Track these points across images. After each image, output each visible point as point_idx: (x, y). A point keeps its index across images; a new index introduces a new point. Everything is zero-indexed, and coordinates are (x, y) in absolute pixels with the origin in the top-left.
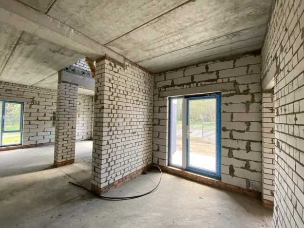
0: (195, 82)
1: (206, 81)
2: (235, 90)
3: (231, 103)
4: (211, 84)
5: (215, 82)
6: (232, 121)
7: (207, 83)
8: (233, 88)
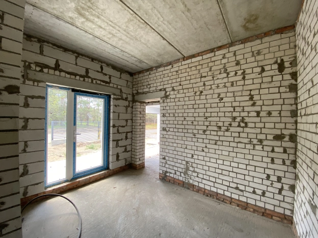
0: (89, 77)
1: (100, 80)
2: (120, 96)
3: (119, 106)
4: (105, 85)
5: (108, 85)
6: (118, 119)
7: (102, 83)
8: (119, 94)
